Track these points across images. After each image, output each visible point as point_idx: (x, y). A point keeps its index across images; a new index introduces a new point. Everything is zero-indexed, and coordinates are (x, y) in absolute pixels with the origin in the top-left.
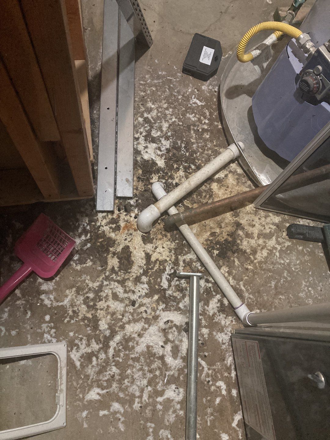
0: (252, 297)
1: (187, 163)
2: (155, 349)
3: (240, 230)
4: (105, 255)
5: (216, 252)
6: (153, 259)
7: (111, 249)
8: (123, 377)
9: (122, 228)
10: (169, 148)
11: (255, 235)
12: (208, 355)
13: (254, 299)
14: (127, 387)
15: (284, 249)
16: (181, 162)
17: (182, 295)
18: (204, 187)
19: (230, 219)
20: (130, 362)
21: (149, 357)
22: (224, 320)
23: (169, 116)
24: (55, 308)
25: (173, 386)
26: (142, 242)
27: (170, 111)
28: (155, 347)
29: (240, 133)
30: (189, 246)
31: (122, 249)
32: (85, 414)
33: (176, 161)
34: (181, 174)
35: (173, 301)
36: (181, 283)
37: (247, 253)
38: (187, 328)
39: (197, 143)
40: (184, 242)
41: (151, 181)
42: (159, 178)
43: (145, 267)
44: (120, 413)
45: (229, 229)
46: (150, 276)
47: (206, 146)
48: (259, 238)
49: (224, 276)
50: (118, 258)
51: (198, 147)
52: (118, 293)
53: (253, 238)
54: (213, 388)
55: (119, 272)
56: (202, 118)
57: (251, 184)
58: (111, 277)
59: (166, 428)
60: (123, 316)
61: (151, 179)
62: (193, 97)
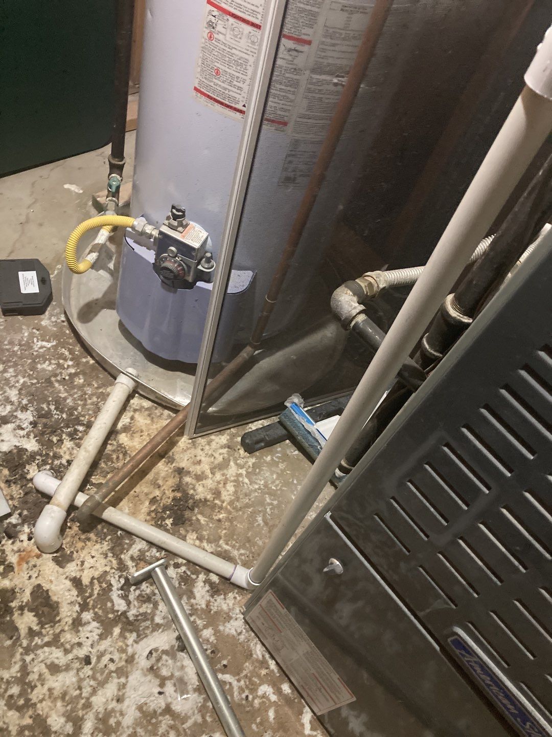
0: (242, 551)
1: (70, 427)
2: (151, 704)
3: (186, 475)
4: (8, 619)
5: (169, 522)
6: (86, 581)
7: (13, 604)
9: (15, 566)
10: (34, 421)
11: (208, 472)
12: (228, 661)
13: (248, 552)
15: (250, 470)
16: (61, 430)
17: (152, 605)
18: (109, 447)
19: (166, 469)
21: (149, 722)
22: (225, 603)
23: (13, 380)
26: (57, 568)
27: (10, 373)
28: (151, 701)
29: (122, 358)
30: (129, 534)
31: (31, 594)
33: (53, 432)
34: (69, 446)
35: (145, 621)
36: (143, 590)
37: (208, 501)
38: (182, 645)
39: (70, 395)
40: (119, 532)
41: (29, 477)
42: (39, 466)
43: (79, 599)
45: (171, 482)
46: (94, 607)
47: (85, 394)
48: (213, 473)
49: (196, 546)
50: (30, 610)
51: (74, 399)
52: (56, 661)
53: (206, 478)
54: (257, 702)
55: (43, 630)
56: (61, 361)
57: (170, 413)
58: (33, 644)
60: (80, 688)
61: (27, 473)
62: (35, 340)
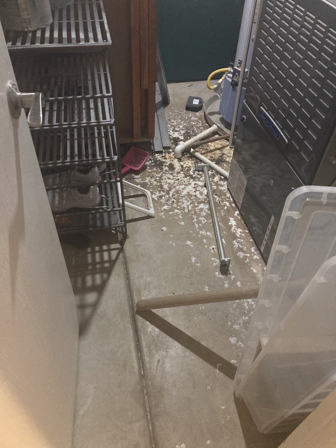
4: (162, 167)
5: (215, 161)
6: (184, 166)
7: (164, 164)
8: (178, 202)
9: (167, 158)
10: (185, 133)
12: (218, 194)
14: (181, 205)
17: (201, 176)
19: (219, 152)
20: (181, 197)
21: (189, 196)
22: (223, 183)
23: (182, 124)
24: (142, 183)
25: (203, 204)
26: (178, 162)
27: (182, 122)
28: (192, 192)
30: (201, 160)
31: (169, 164)
32: (163, 213)
33: (189, 136)
35: (197, 178)
36: (200, 173)
38: (205, 186)
40: (199, 160)
43: (181, 169)
44: (179, 213)
45: (219, 155)
46: (184, 172)
50: (168, 167)
51: (198, 132)
52: (170, 177)
54: (222, 204)
55: (169, 171)
56: (198, 123)
58: (166, 173)
59: (202, 217)
60: (174, 184)
62: (192, 117)
